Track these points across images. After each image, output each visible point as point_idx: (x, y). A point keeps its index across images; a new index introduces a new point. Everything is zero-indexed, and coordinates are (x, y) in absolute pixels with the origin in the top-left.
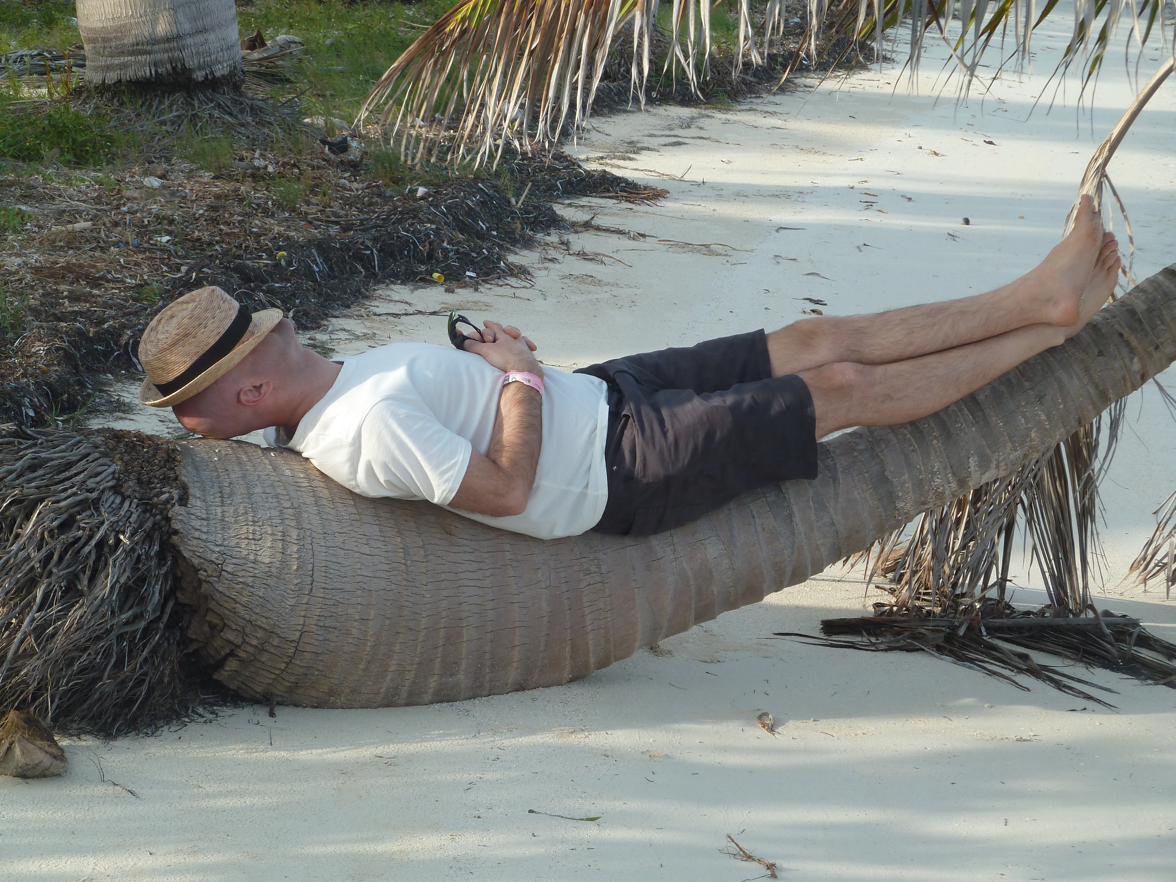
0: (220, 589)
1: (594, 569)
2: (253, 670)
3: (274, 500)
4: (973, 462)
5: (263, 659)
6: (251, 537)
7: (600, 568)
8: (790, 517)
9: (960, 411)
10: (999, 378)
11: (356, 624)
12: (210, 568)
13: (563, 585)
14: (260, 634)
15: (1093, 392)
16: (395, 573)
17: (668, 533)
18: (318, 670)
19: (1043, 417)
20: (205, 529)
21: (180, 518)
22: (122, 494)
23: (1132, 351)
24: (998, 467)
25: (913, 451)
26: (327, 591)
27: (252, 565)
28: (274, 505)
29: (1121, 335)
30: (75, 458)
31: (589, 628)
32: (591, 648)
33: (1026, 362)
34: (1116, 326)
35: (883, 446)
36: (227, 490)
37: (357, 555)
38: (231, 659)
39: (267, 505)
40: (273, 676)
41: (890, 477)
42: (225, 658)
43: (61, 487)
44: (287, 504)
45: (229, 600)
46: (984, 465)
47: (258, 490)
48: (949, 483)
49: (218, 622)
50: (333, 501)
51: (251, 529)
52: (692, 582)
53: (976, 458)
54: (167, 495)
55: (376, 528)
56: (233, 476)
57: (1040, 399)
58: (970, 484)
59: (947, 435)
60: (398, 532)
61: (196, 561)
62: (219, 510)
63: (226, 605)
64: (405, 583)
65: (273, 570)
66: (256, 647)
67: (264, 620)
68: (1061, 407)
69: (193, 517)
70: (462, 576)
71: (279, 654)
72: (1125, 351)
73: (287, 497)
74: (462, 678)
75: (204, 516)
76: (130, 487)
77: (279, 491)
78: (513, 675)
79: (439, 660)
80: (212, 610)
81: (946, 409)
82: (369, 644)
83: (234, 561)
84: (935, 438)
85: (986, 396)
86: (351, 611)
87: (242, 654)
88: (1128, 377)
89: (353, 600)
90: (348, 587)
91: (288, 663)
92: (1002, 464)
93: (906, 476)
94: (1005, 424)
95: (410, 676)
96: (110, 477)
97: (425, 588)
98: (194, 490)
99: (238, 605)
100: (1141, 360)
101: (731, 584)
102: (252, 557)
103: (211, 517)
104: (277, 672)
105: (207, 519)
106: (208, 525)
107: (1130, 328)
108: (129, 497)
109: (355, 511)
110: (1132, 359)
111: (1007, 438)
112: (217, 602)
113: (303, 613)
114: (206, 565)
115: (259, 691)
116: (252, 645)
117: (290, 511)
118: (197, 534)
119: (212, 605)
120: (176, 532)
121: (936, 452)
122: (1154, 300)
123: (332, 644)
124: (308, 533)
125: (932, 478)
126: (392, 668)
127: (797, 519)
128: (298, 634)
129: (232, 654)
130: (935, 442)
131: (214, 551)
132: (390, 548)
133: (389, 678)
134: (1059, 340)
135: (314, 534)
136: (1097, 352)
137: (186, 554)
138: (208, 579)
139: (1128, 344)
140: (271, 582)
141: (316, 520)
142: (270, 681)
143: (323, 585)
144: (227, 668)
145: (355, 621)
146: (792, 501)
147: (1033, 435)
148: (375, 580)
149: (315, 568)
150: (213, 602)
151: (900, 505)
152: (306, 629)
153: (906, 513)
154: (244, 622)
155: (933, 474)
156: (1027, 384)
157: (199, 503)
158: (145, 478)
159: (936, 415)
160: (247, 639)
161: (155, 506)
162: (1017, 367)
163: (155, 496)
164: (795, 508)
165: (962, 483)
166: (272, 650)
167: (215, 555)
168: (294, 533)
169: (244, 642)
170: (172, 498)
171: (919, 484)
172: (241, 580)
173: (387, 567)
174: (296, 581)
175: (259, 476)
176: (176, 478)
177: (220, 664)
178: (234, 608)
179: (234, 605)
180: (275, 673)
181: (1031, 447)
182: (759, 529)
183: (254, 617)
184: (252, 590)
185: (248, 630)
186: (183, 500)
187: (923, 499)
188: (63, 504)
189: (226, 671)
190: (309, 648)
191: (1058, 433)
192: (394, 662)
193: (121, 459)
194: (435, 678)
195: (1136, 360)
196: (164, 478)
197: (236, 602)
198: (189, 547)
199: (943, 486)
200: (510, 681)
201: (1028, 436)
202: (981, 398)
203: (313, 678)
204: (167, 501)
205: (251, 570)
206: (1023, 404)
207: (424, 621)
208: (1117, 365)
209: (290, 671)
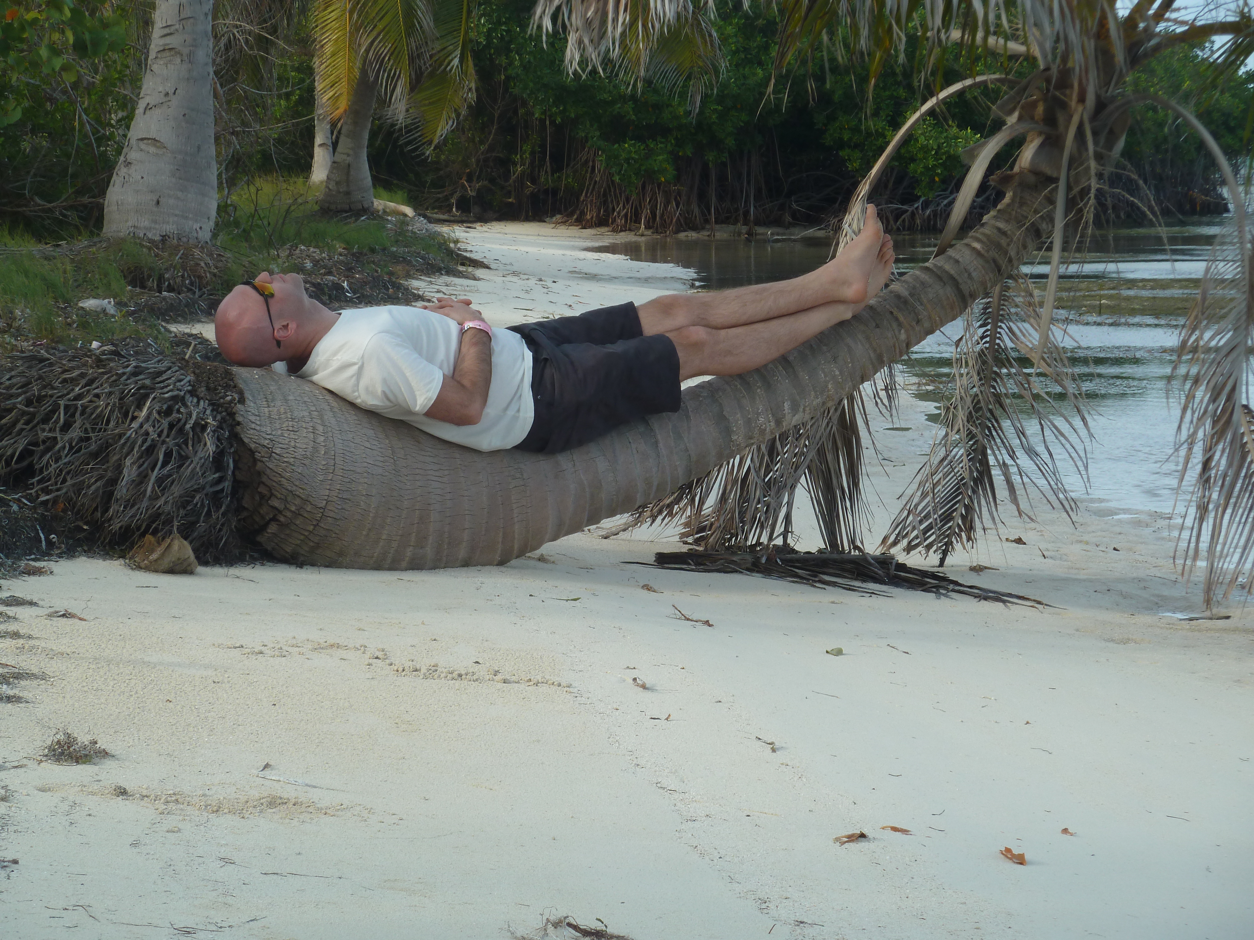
0: (271, 466)
1: (518, 475)
2: (288, 532)
3: (304, 405)
4: (786, 405)
5: (298, 522)
6: (291, 429)
7: (522, 475)
8: (656, 443)
9: (776, 368)
10: (803, 344)
11: (363, 498)
12: (263, 451)
13: (498, 486)
14: (298, 501)
15: (872, 355)
16: (388, 464)
17: (569, 452)
18: (335, 533)
19: (837, 373)
20: (258, 423)
21: (242, 413)
22: (197, 397)
23: (900, 325)
24: (804, 410)
25: (743, 397)
26: (345, 472)
27: (293, 449)
28: (304, 408)
29: (892, 313)
30: (163, 369)
31: (516, 520)
32: (516, 536)
33: (822, 333)
34: (888, 306)
35: (721, 394)
36: (270, 397)
37: (363, 448)
38: (273, 523)
39: (300, 408)
40: (302, 537)
41: (727, 416)
42: (268, 523)
43: (162, 385)
44: (313, 409)
45: (277, 475)
46: (795, 408)
47: (291, 398)
48: (770, 422)
49: (266, 493)
50: (341, 410)
51: (291, 423)
52: (587, 490)
53: (789, 403)
54: (230, 397)
55: (372, 432)
56: (272, 388)
57: (835, 358)
58: (784, 424)
59: (768, 386)
60: (386, 436)
61: (253, 446)
62: (266, 410)
63: (274, 479)
64: (394, 472)
65: (308, 453)
66: (294, 512)
67: (302, 491)
68: (850, 365)
69: (250, 413)
70: (429, 472)
71: (309, 518)
72: (895, 325)
73: (312, 404)
74: (429, 551)
75: (257, 414)
76: (202, 391)
77: (306, 399)
78: (462, 553)
79: (414, 534)
80: (263, 483)
81: (765, 366)
82: (371, 515)
83: (281, 446)
84: (759, 387)
85: (795, 357)
86: (360, 488)
87: (282, 519)
88: (897, 344)
89: (362, 480)
90: (359, 470)
91: (315, 526)
92: (807, 409)
93: (739, 416)
94: (809, 378)
95: (394, 545)
96: (188, 384)
97: (407, 478)
98: (247, 395)
99: (283, 479)
100: (907, 331)
101: (614, 493)
102: (292, 444)
103: (262, 415)
104: (306, 533)
105: (259, 416)
106: (260, 420)
107: (898, 308)
108: (202, 398)
109: (356, 418)
110: (900, 331)
111: (812, 388)
112: (268, 476)
113: (328, 487)
114: (260, 448)
115: (289, 551)
116: (291, 511)
117: (316, 413)
118: (253, 426)
119: (264, 479)
120: (239, 423)
121: (760, 398)
122: (914, 288)
123: (347, 513)
124: (329, 429)
125: (758, 417)
126: (384, 537)
127: (661, 445)
128: (325, 502)
129: (274, 519)
130: (759, 390)
131: (266, 439)
132: (382, 446)
133: (381, 544)
134: (848, 315)
135: (334, 431)
136: (874, 325)
137: (246, 440)
138: (261, 459)
139: (897, 319)
140: (307, 462)
141: (333, 420)
142: (299, 542)
143: (342, 467)
144: (269, 531)
145: (363, 495)
146: (657, 431)
147: (830, 386)
148: (376, 468)
149: (336, 454)
150: (265, 477)
151: (734, 437)
152: (330, 499)
153: (738, 445)
154: (287, 492)
155: (758, 414)
156: (825, 348)
157: (252, 404)
158: (212, 385)
159: (758, 370)
160: (288, 506)
161: (221, 405)
162: (816, 337)
163: (221, 398)
164: (659, 437)
165: (778, 422)
166: (305, 515)
167: (267, 441)
168: (321, 428)
169: (286, 508)
170: (234, 399)
171: (748, 422)
172: (286, 460)
173: (382, 459)
174: (324, 463)
175: (290, 390)
176: (235, 387)
177: (264, 527)
178: (280, 481)
179: (280, 479)
180: (304, 535)
181: (828, 397)
182: (635, 452)
183: (294, 488)
184: (293, 468)
185: (289, 499)
186: (242, 401)
187: (750, 434)
188: (166, 395)
189: (268, 533)
190: (331, 514)
191: (847, 386)
192: (386, 532)
193: (194, 373)
194: (411, 548)
195: (903, 331)
196: (226, 386)
197: (282, 477)
198: (248, 436)
199: (765, 424)
200: (460, 557)
201: (827, 387)
202: (791, 358)
203: (330, 540)
204: (231, 402)
205: (293, 453)
206: (823, 362)
207: (406, 503)
208: (890, 335)
209: (316, 532)
